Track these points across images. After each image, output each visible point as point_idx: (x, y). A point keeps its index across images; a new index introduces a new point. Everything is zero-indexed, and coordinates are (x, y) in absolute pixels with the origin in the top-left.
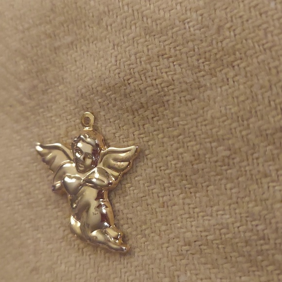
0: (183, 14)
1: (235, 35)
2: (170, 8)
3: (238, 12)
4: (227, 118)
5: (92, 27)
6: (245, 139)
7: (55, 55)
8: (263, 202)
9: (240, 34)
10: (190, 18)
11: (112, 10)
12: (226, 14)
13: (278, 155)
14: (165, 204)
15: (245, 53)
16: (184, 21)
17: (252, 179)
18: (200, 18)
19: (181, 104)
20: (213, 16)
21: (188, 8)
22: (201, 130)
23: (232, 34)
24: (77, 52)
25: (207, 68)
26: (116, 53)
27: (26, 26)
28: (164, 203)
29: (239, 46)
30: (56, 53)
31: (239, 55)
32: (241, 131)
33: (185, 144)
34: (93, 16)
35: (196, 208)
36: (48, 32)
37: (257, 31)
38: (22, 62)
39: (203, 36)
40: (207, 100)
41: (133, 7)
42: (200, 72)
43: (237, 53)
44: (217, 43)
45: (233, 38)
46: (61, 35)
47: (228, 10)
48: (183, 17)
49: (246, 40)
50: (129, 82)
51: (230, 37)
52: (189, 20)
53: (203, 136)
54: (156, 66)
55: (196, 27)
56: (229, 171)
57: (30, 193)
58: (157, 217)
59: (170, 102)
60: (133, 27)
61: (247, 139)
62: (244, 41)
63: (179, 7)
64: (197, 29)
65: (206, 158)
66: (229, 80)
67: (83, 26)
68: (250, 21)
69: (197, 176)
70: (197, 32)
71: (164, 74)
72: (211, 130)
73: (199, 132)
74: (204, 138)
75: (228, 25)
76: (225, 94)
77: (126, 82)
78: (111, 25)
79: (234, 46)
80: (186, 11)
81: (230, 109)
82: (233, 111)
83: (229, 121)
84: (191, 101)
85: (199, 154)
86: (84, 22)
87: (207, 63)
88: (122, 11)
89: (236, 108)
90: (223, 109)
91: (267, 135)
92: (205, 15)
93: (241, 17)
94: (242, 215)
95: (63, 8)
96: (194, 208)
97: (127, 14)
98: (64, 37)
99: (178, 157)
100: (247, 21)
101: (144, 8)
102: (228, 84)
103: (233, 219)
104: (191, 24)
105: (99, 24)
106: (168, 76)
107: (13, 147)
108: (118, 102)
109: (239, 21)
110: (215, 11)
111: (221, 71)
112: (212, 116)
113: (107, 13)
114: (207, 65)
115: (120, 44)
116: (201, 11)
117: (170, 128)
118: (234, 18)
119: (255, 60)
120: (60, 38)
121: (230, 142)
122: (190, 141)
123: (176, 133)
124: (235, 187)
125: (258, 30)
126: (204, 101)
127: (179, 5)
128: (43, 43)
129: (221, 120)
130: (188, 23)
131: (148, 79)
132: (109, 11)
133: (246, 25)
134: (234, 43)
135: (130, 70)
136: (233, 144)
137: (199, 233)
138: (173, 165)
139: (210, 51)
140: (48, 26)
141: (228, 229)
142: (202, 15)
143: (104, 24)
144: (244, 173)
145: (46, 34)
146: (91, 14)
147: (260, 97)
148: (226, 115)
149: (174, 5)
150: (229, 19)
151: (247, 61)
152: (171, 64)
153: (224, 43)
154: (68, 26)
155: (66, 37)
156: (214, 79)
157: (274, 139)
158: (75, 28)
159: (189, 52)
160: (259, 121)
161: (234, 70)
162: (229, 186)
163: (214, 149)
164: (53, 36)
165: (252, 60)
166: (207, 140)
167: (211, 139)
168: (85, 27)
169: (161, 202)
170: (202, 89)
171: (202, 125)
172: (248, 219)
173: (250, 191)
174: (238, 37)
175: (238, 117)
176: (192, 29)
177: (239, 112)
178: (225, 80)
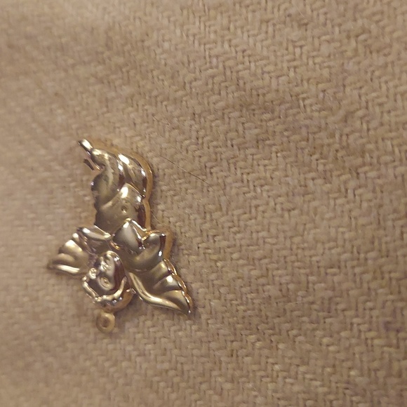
0: (297, 86)
1: (368, 130)
2: (279, 73)
3: (378, 97)
4: (337, 245)
5: (163, 80)
6: (358, 280)
7: (105, 109)
8: (373, 373)
9: (375, 129)
10: (306, 92)
11: (194, 61)
12: (360, 96)
13: (402, 309)
14: (235, 352)
15: (379, 158)
16: (297, 95)
17: (359, 337)
18: (321, 95)
19: (275, 214)
20: (341, 94)
21: (306, 77)
22: (296, 255)
23: (365, 126)
24: (137, 110)
25: (321, 168)
26: (197, 126)
27: (71, 61)
28: (233, 350)
29: (371, 146)
30: (107, 107)
31: (369, 159)
32: (353, 267)
33: (270, 273)
34: (166, 65)
35: (276, 364)
36: (100, 75)
37: (401, 129)
38: (60, 111)
39: (323, 122)
40: (312, 213)
41: (224, 62)
42: (310, 171)
43: (367, 155)
44: (341, 136)
45: (364, 134)
46: (117, 83)
47: (363, 91)
48: (297, 89)
49: (383, 139)
50: (212, 170)
51: (360, 131)
52: (304, 95)
53: (296, 264)
54: (253, 155)
55: (314, 108)
56: (328, 320)
57: (37, 299)
58: (220, 369)
59: (261, 209)
60: (223, 93)
61: (361, 279)
62: (380, 141)
63: (292, 74)
64: (316, 111)
65: (297, 296)
66: (349, 191)
67: (150, 75)
68: (393, 113)
69: (282, 319)
70: (316, 114)
71: (261, 168)
72: (311, 257)
73: (293, 258)
74: (299, 268)
75: (360, 113)
76: (339, 210)
77: (208, 170)
78: (190, 83)
79: (364, 145)
80: (302, 81)
81: (343, 233)
82: (347, 236)
83: (339, 250)
84: (289, 211)
85: (288, 289)
86: (152, 71)
87: (322, 161)
88: (208, 64)
89: (353, 234)
90: (333, 231)
91: (391, 279)
92: (329, 91)
93: (381, 105)
94: (339, 385)
95: (123, 45)
96: (273, 364)
97: (215, 70)
98: (121, 86)
99: (257, 290)
100: (389, 112)
101: (240, 67)
102: (346, 197)
103: (325, 389)
104: (307, 102)
105: (172, 77)
106: (265, 171)
107: (22, 228)
108: (189, 197)
109: (377, 109)
110: (344, 89)
111: (339, 176)
112: (314, 238)
113: (186, 65)
114: (322, 163)
115: (204, 114)
116: (323, 84)
117: (252, 246)
118: (370, 104)
119: (391, 171)
120: (115, 87)
121: (336, 279)
122: (278, 269)
123: (258, 254)
124: (333, 344)
125: (404, 129)
126: (308, 214)
127: (292, 69)
128: (91, 88)
129: (327, 246)
130: (304, 99)
131: (239, 172)
132: (189, 62)
133: (386, 117)
134: (364, 140)
135: (216, 153)
136: (340, 283)
137: (276, 400)
138: (250, 301)
139: (329, 145)
140: (101, 67)
141: (316, 401)
142: (324, 91)
143: (181, 79)
144: (349, 326)
145: (96, 78)
146: (163, 62)
147: (390, 223)
148: (335, 240)
149: (286, 68)
150: (364, 104)
151: (379, 170)
152: (274, 155)
153: (352, 138)
154: (128, 72)
155: (124, 87)
156: (328, 185)
157: (399, 287)
158: (138, 77)
159: (300, 141)
160: (382, 257)
161: (358, 178)
162: (325, 340)
163: (311, 285)
164: (105, 81)
165: (387, 170)
166: (302, 271)
167: (308, 271)
168: (153, 77)
169: (228, 349)
170: (308, 197)
171: (298, 248)
172: (347, 391)
173: (354, 354)
174: (372, 132)
175: (353, 246)
176: (308, 110)
177: (356, 239)
178: (343, 190)
